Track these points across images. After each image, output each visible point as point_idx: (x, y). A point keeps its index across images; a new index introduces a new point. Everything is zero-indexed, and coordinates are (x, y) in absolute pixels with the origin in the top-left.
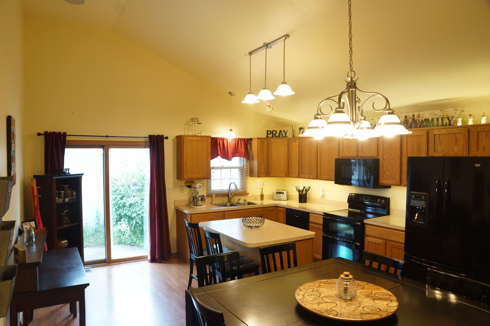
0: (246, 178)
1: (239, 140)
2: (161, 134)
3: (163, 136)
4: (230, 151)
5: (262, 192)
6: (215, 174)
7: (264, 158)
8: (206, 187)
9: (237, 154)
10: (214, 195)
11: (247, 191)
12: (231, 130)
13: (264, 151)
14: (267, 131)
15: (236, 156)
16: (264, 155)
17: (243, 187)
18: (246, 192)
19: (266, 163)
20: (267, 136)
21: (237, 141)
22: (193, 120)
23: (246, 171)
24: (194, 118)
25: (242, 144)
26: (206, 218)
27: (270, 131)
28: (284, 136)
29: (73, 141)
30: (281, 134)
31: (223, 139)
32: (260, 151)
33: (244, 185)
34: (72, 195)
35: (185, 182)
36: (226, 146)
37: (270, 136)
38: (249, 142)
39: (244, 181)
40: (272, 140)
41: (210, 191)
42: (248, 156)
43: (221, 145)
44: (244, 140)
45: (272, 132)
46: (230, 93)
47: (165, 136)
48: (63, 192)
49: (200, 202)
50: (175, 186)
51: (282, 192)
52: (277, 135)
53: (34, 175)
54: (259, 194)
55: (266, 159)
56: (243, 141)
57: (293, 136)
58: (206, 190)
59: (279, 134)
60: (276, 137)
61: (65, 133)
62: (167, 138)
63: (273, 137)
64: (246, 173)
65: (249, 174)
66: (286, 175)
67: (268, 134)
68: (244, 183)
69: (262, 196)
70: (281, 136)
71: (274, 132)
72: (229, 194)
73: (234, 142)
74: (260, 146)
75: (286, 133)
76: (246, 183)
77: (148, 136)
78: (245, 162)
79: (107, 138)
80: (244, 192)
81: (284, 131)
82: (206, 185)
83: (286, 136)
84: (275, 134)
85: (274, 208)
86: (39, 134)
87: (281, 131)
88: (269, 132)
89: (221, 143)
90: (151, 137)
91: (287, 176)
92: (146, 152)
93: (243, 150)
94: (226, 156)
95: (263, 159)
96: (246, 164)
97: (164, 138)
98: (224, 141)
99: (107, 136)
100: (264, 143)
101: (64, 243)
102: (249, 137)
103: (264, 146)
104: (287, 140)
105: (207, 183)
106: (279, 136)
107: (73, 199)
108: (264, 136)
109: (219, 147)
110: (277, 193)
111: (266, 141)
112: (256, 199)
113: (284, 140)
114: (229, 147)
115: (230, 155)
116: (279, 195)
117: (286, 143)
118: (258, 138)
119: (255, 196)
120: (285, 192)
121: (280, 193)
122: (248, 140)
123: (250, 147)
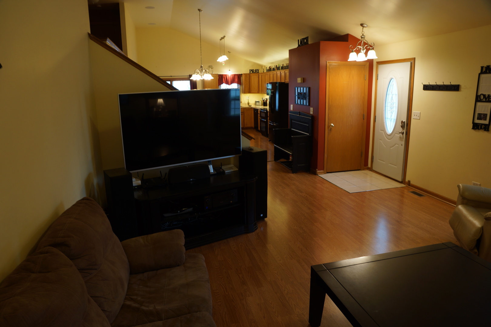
1: (235, 75)
4: (230, 81)
7: (247, 84)
9: (234, 82)
12: (230, 70)
13: (247, 80)
14: (250, 70)
16: (247, 82)
19: (248, 86)
20: (250, 72)
22: (209, 67)
25: (236, 77)
31: (226, 75)
32: (245, 80)
36: (228, 78)
37: (251, 72)
38: (241, 75)
40: (251, 75)
42: (239, 83)
43: (225, 78)
44: (238, 75)
45: (252, 70)
46: (228, 52)
52: (254, 72)
54: (247, 102)
55: (248, 84)
57: (263, 72)
59: (255, 71)
63: (252, 73)
69: (248, 103)
70: (256, 72)
71: (253, 70)
73: (232, 76)
75: (258, 71)
77: (189, 75)
81: (257, 70)
87: (256, 70)
88: (251, 70)
91: (258, 92)
92: (188, 82)
93: (236, 80)
94: (227, 83)
99: (171, 76)
102: (241, 74)
103: (247, 78)
106: (255, 72)
108: (248, 72)
109: (224, 79)
110: (256, 102)
111: (248, 75)
112: (246, 105)
113: (257, 74)
114: (229, 79)
115: (230, 83)
116: (257, 103)
117: (258, 76)
118: (244, 74)
119: (245, 104)
120: (260, 101)
121: (258, 102)
122: (240, 75)
123: (242, 78)
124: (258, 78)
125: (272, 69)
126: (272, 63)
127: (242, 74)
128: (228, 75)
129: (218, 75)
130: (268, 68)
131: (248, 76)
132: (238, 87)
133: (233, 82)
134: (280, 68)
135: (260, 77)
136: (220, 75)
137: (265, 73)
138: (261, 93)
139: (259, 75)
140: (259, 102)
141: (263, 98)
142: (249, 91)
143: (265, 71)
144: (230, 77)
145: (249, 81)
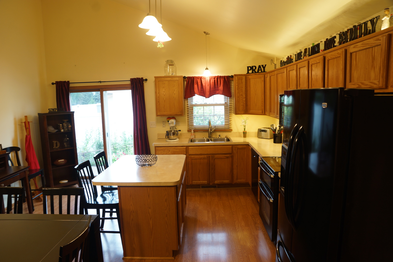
0: (230, 114)
1: (219, 78)
2: (140, 77)
3: (142, 78)
4: (207, 88)
5: (245, 129)
6: (196, 111)
8: (187, 123)
9: (218, 92)
10: (192, 130)
11: (231, 127)
12: (207, 69)
13: (242, 88)
14: (248, 67)
15: (217, 93)
16: (242, 92)
17: (227, 123)
18: (230, 129)
19: (244, 99)
20: (248, 73)
21: (216, 79)
22: (167, 62)
23: (230, 108)
24: (169, 60)
25: (221, 82)
26: (169, 151)
27: (250, 67)
28: (263, 71)
29: (77, 87)
30: (260, 69)
31: (201, 78)
32: (237, 88)
33: (228, 122)
34: (68, 127)
35: (167, 118)
36: (204, 84)
37: (250, 72)
38: (231, 79)
39: (228, 117)
40: (250, 76)
41: (192, 126)
42: (227, 93)
43: (199, 84)
44: (224, 77)
45: (252, 68)
46: (205, 32)
47: (144, 79)
48: (61, 125)
49: (172, 137)
50: (158, 122)
51: (265, 130)
52: (256, 70)
53: (38, 113)
54: (242, 130)
55: (244, 96)
56: (223, 79)
57: (275, 69)
58: (187, 125)
59: (258, 70)
60: (255, 72)
61: (68, 82)
62: (146, 80)
63: (253, 72)
64: (230, 110)
65: (233, 112)
66: (262, 113)
67: (248, 70)
68: (228, 120)
69: (245, 134)
70: (260, 71)
71: (254, 68)
72: (209, 130)
73: (212, 81)
74: (237, 83)
75: (264, 68)
76: (230, 120)
77: (130, 80)
78: (229, 100)
79: (101, 83)
80: (228, 128)
81: (263, 66)
82: (187, 121)
83: (264, 71)
84: (254, 70)
85: (245, 146)
86: (53, 84)
87: (260, 66)
89: (198, 81)
90: (132, 80)
91: (264, 113)
92: (129, 93)
93: (221, 88)
94: (203, 93)
95: (241, 96)
96: (230, 101)
97: (144, 80)
98: (202, 79)
99: (100, 82)
100: (242, 79)
101: (60, 161)
102: (230, 75)
103: (242, 83)
104: (263, 75)
105: (188, 119)
106: (258, 72)
107: (68, 130)
108: (246, 72)
109: (196, 86)
110: (260, 131)
111: (244, 77)
112: (240, 136)
113: (262, 76)
114: (207, 85)
115: (208, 93)
116: (262, 133)
117: (263, 79)
118: (235, 75)
119: (239, 133)
120: (268, 130)
121: (263, 131)
122: (228, 77)
123: (232, 84)
124: (263, 83)
125: (294, 58)
126: (295, 45)
127: (232, 77)
128: (205, 78)
129: (184, 77)
130: (285, 60)
131: (244, 80)
132: (225, 100)
133: (213, 92)
134: (322, 47)
135: (268, 79)
136: (189, 78)
137: (278, 69)
138: (269, 116)
139: (266, 76)
140: (265, 131)
141: (272, 125)
142: (246, 111)
143: (278, 66)
144: (209, 81)
145: (246, 89)
